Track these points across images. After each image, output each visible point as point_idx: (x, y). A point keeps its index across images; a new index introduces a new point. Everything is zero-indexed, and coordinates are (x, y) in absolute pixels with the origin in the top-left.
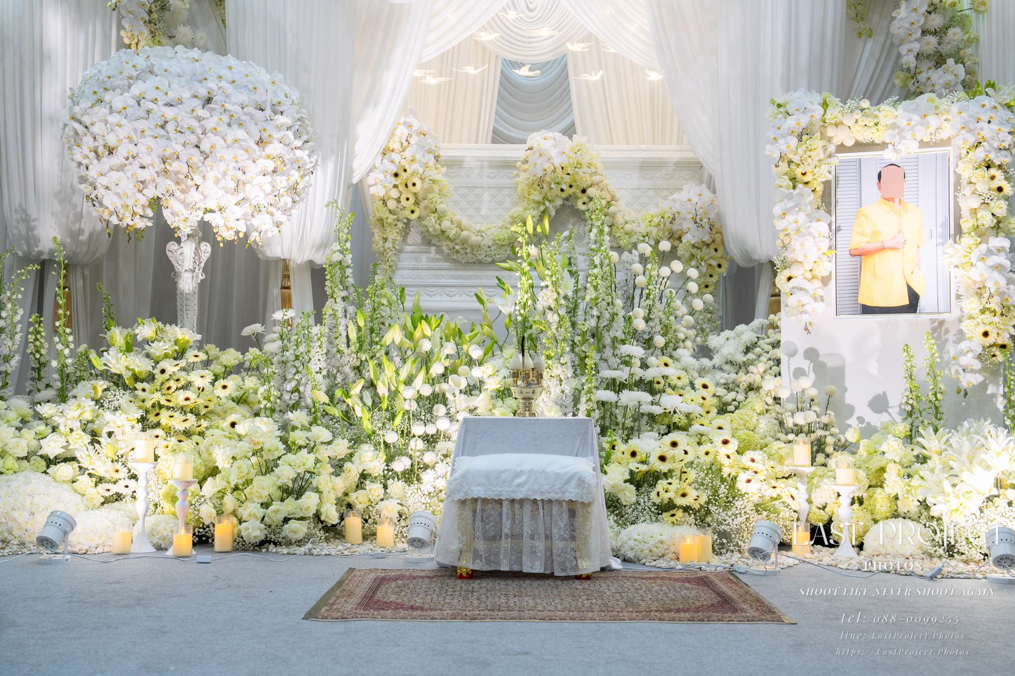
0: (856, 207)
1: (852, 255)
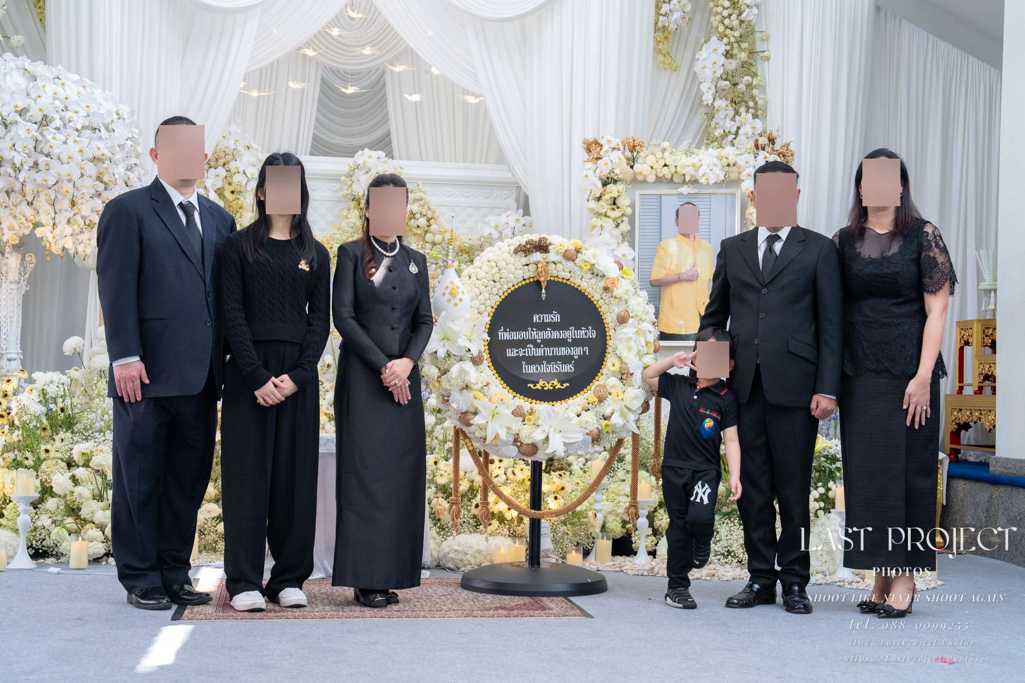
0: (657, 240)
1: (652, 286)
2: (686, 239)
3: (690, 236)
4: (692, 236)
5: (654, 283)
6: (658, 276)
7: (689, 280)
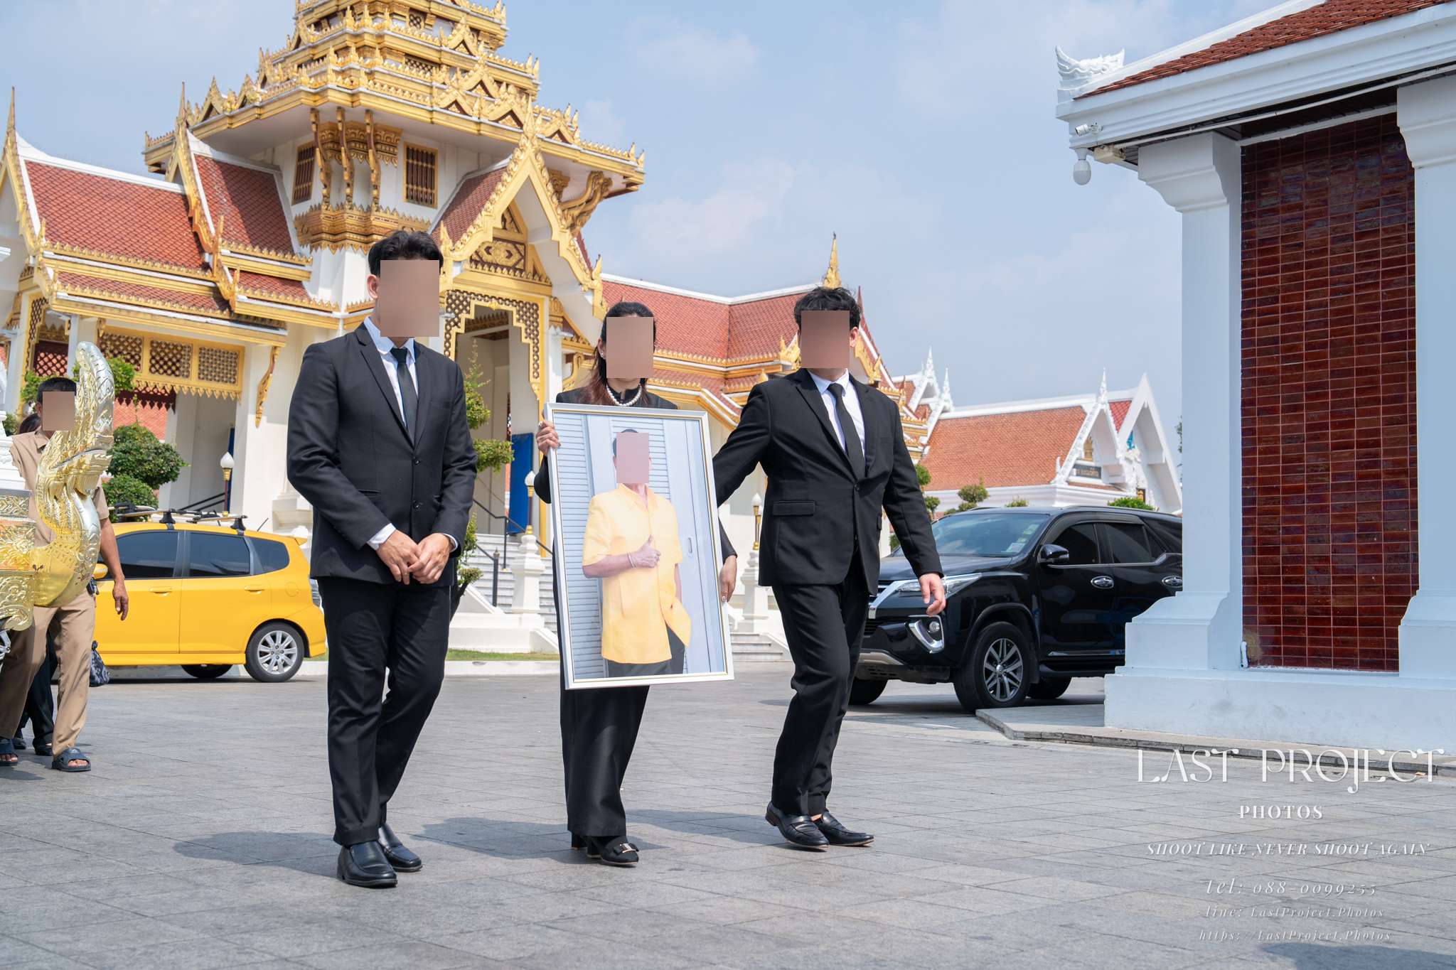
1: (588, 576)
2: (635, 493)
3: (639, 487)
4: (641, 489)
5: (591, 571)
6: (594, 557)
7: (645, 566)
